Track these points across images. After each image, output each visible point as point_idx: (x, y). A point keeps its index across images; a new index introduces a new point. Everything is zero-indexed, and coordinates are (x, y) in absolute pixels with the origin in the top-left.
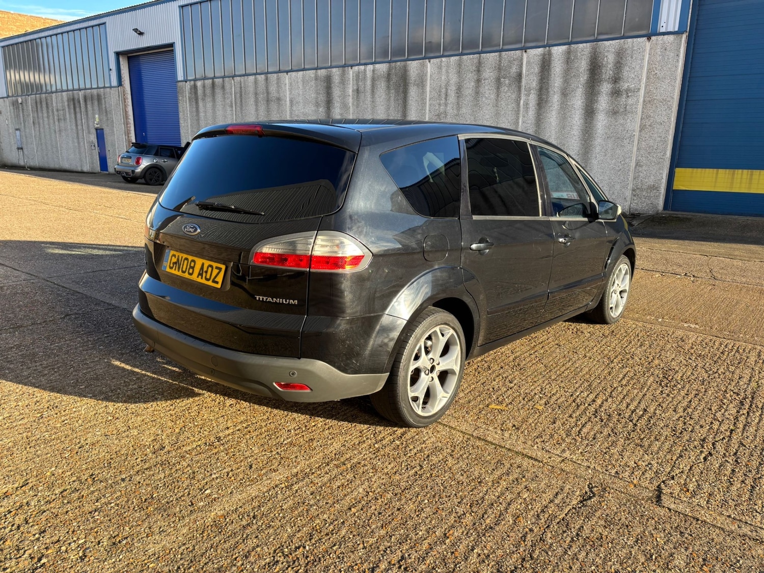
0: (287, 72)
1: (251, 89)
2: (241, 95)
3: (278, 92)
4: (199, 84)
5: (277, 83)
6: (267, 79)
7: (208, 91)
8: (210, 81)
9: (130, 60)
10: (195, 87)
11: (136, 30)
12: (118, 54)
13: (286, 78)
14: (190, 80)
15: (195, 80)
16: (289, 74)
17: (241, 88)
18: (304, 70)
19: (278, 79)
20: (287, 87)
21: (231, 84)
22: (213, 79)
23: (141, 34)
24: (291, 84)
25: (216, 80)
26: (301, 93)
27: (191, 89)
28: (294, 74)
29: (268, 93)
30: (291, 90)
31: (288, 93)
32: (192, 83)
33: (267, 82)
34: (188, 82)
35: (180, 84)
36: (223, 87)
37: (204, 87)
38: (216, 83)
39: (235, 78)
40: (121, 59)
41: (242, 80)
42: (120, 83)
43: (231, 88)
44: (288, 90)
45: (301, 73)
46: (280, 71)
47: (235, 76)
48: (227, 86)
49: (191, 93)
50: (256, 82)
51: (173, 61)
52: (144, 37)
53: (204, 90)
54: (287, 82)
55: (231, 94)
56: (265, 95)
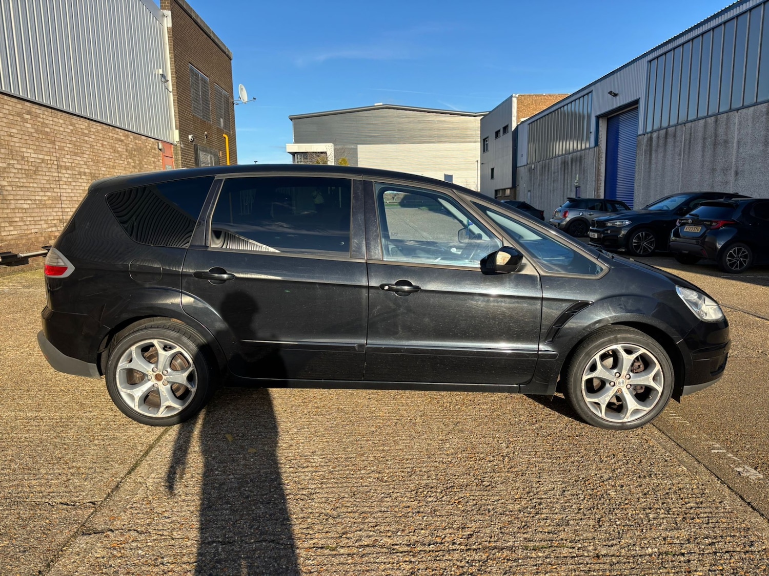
0: (737, 110)
1: (700, 134)
2: (690, 142)
3: (726, 134)
4: (655, 135)
5: (727, 124)
6: (716, 121)
7: (661, 142)
8: (665, 130)
9: (608, 120)
10: (651, 139)
11: (610, 93)
12: (598, 117)
13: (736, 117)
14: (648, 133)
15: (651, 132)
16: (739, 111)
17: (691, 134)
18: (756, 104)
19: (728, 119)
20: (736, 126)
21: (682, 131)
22: (667, 128)
23: (615, 95)
24: (740, 123)
25: (669, 129)
26: (750, 132)
27: (647, 141)
28: (744, 111)
29: (716, 136)
30: (739, 129)
31: (736, 133)
32: (649, 135)
33: (716, 125)
34: (646, 135)
35: (640, 137)
36: (675, 136)
37: (658, 137)
38: (670, 132)
39: (687, 124)
40: (600, 122)
41: (693, 125)
42: (597, 143)
43: (682, 136)
44: (736, 130)
45: (752, 108)
46: (731, 110)
47: (687, 122)
48: (679, 134)
49: (647, 146)
50: (705, 126)
51: (637, 117)
52: (618, 98)
53: (658, 141)
54: (737, 121)
55: (681, 142)
56: (713, 138)
